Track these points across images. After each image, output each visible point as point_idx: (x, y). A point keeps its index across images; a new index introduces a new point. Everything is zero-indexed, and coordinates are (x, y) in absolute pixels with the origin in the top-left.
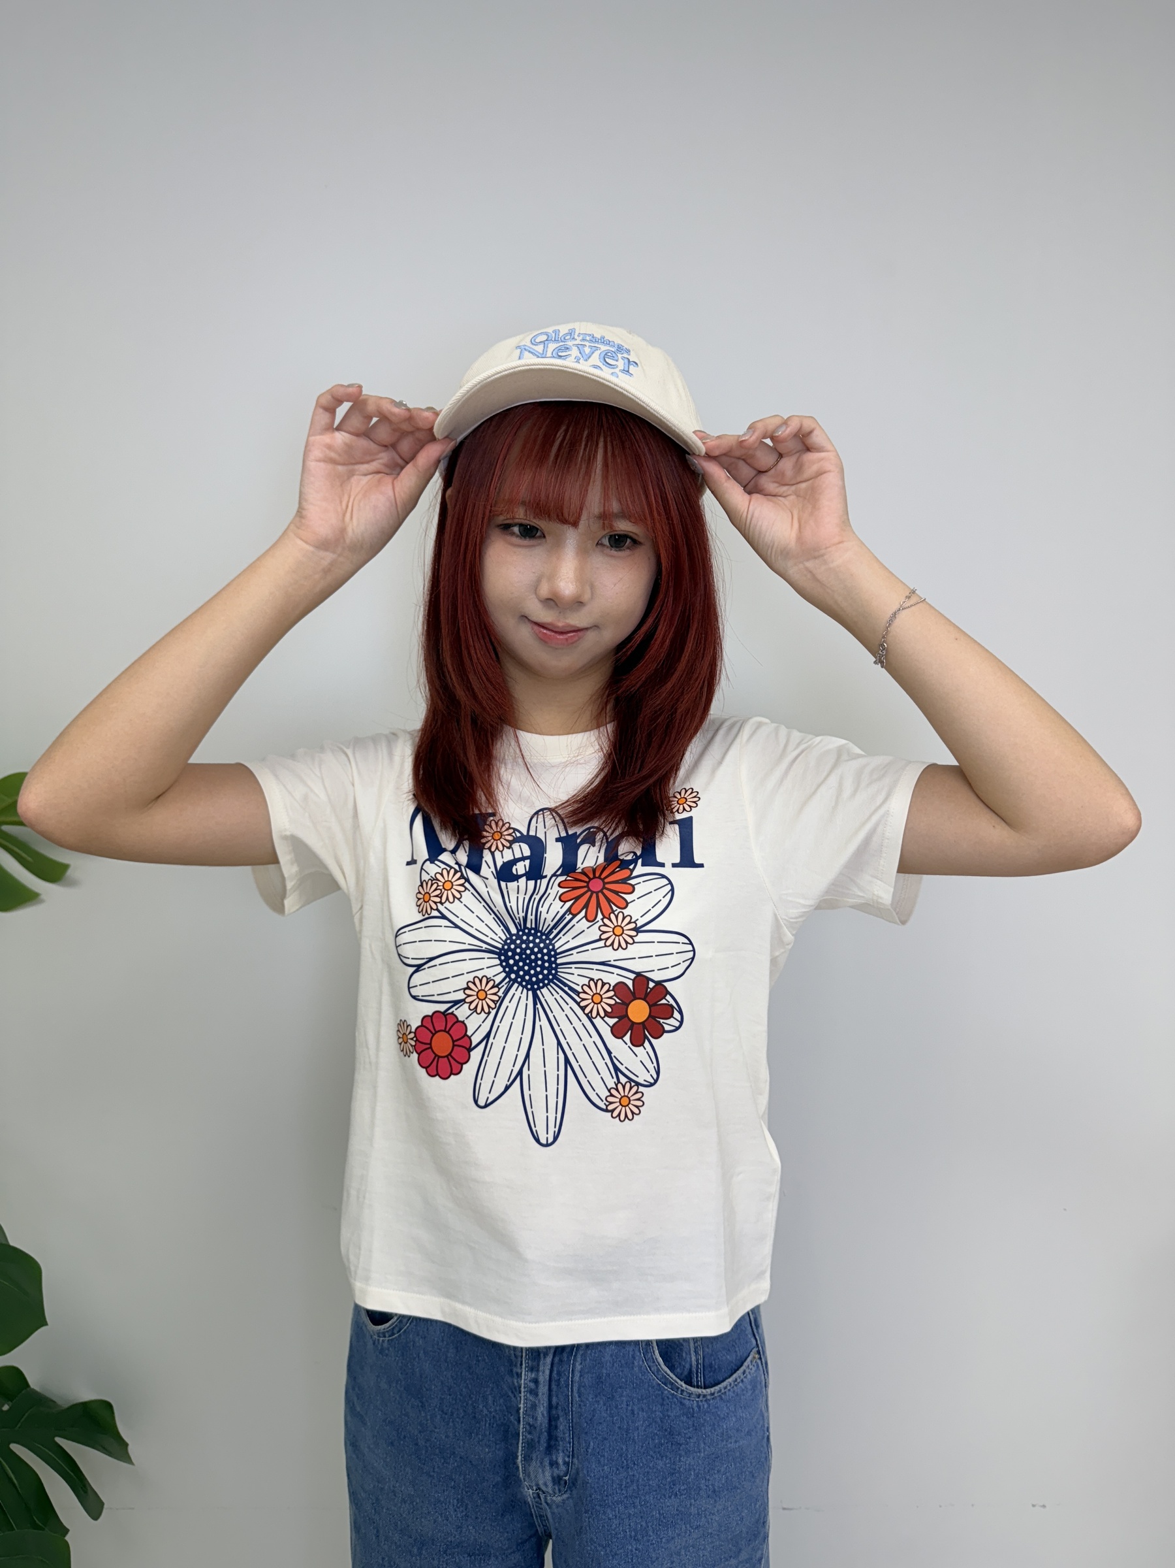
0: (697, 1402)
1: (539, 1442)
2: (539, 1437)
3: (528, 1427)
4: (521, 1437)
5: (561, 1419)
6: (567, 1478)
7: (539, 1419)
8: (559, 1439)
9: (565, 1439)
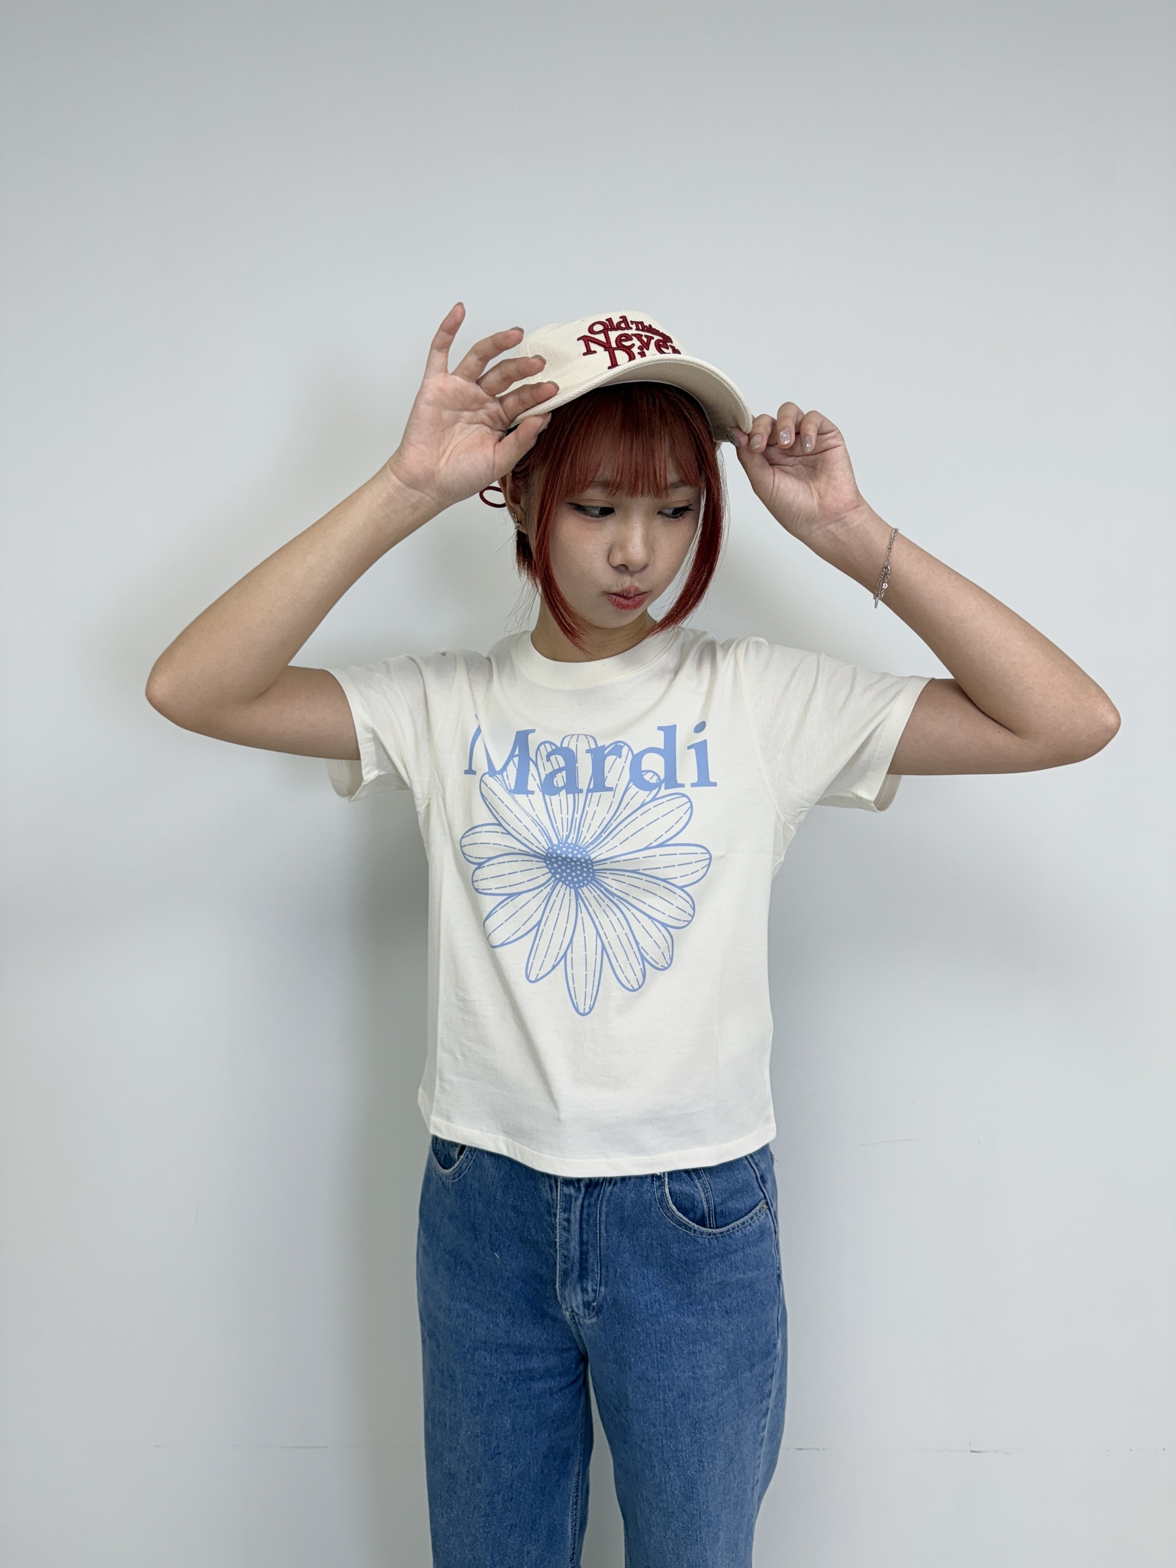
0: (708, 1239)
1: (572, 1270)
2: (572, 1267)
3: (563, 1258)
4: (558, 1266)
5: (590, 1254)
7: (572, 1251)
8: (589, 1270)
9: (593, 1270)
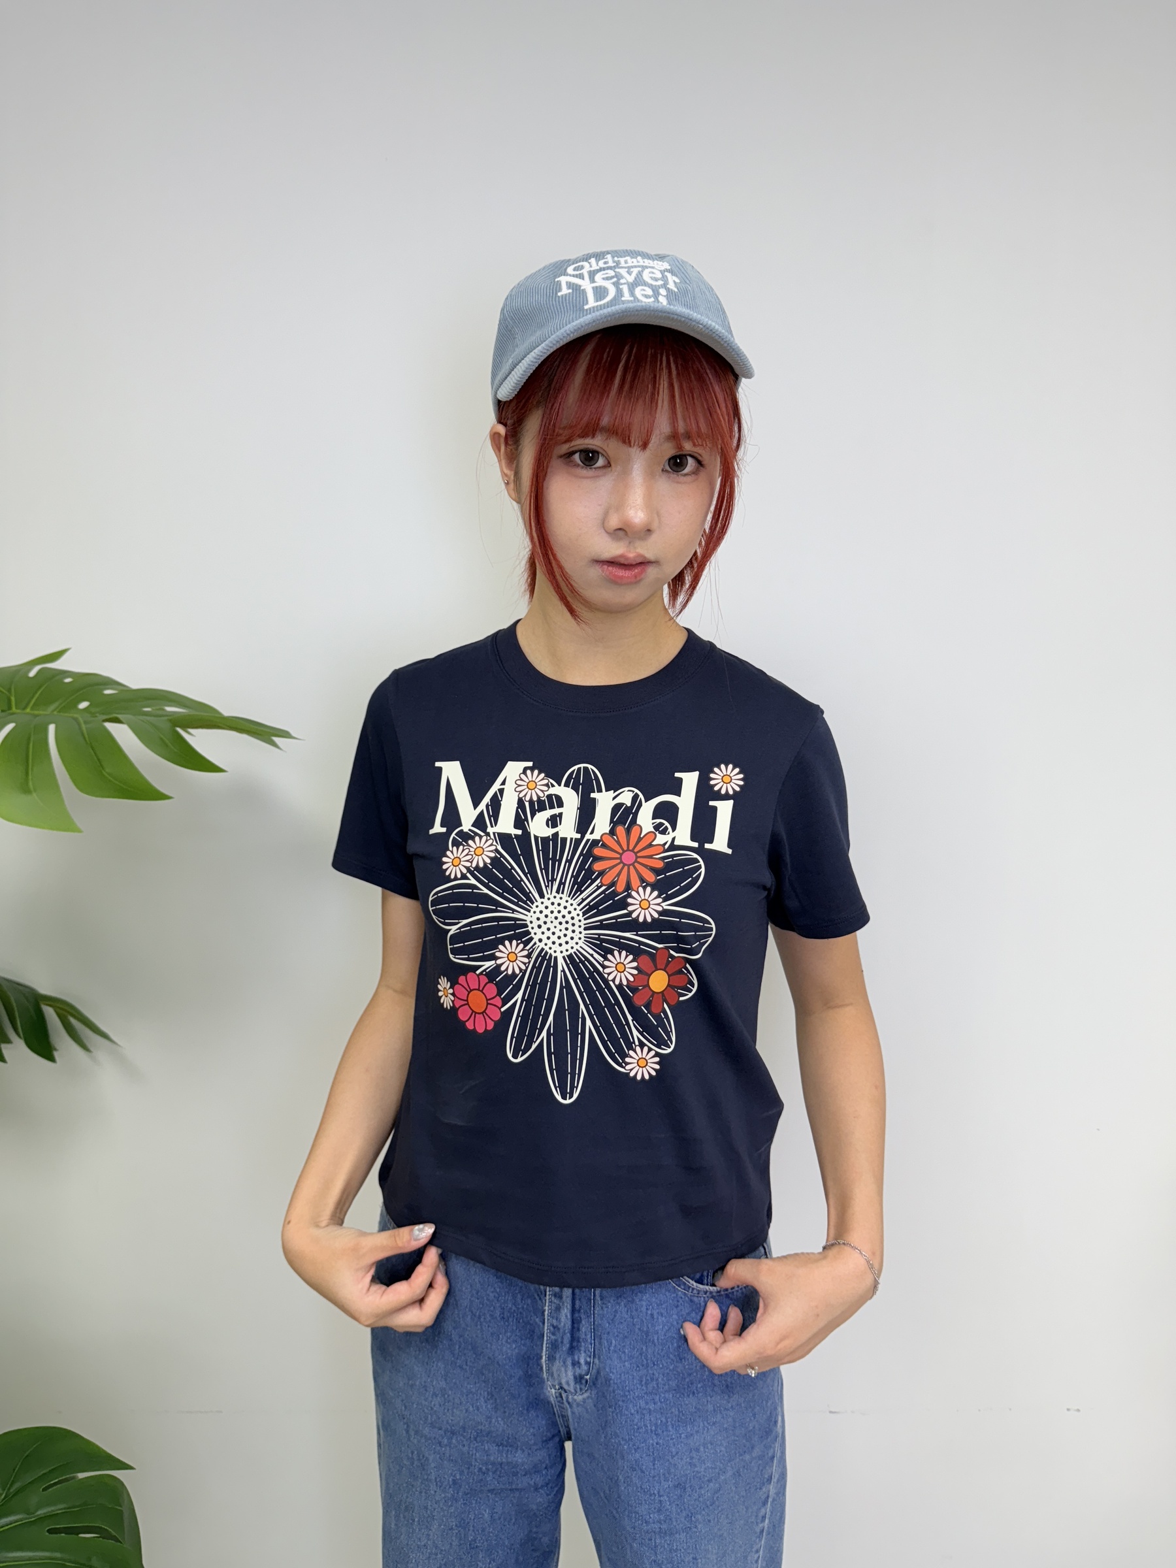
6: (588, 1377)
7: (563, 1321)
9: (586, 1340)
